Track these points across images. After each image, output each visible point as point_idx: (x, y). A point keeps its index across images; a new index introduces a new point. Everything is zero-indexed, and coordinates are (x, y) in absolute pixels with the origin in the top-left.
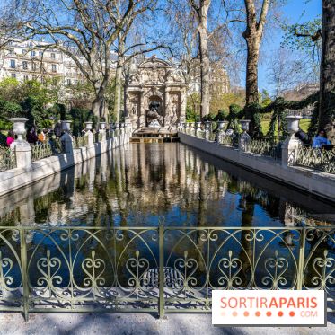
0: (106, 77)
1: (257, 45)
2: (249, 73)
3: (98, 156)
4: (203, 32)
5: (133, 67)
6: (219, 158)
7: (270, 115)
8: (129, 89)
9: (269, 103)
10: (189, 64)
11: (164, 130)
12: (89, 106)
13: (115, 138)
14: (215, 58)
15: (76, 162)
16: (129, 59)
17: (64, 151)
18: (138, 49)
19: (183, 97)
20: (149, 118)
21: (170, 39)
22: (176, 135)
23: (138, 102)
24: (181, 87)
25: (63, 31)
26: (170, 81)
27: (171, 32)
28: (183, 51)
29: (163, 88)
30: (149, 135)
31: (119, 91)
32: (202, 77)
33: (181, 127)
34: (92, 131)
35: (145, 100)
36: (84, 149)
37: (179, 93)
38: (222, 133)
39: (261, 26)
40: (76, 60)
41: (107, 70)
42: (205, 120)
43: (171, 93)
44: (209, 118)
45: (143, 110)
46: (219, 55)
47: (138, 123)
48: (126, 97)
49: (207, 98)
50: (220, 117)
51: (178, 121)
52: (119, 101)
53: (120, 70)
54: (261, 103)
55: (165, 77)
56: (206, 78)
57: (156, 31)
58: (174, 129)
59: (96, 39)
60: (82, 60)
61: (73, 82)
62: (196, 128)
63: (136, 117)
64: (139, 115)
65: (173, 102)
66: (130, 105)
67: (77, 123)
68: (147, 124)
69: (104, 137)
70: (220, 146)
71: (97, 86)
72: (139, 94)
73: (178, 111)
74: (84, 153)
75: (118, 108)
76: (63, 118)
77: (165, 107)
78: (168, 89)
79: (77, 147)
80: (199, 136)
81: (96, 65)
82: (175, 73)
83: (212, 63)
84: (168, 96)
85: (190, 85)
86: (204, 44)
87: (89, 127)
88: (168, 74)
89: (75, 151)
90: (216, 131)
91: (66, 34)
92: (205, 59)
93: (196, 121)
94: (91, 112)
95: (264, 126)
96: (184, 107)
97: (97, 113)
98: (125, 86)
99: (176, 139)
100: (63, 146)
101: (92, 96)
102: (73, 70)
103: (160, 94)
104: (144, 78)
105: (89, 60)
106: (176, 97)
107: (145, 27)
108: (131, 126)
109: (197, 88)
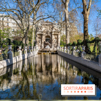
0: (28, 28)
1: (88, 17)
2: (85, 28)
3: (24, 60)
4: (67, 12)
5: (39, 24)
6: (73, 61)
7: (94, 44)
8: (37, 33)
9: (93, 39)
10: (61, 24)
11: (51, 49)
12: (21, 40)
13: (31, 53)
14: (71, 21)
15: (13, 62)
16: (38, 22)
17: (8, 58)
18: (41, 18)
19: (59, 36)
20: (45, 44)
21: (54, 14)
22: (56, 51)
23: (41, 38)
24: (58, 32)
25: (12, 10)
26: (54, 30)
27: (54, 12)
28: (59, 19)
29: (51, 33)
30: (45, 51)
31: (33, 34)
32: (66, 29)
33: (58, 48)
34: (21, 50)
35: (44, 37)
36: (17, 57)
37: (57, 35)
38: (75, 51)
39: (89, 10)
40: (16, 22)
41: (29, 26)
42: (67, 46)
43: (54, 35)
44: (69, 45)
45: (43, 41)
46: (73, 20)
47: (41, 46)
48: (36, 36)
49: (68, 37)
50: (74, 45)
51: (57, 46)
52: (33, 37)
53: (34, 26)
54: (90, 39)
55: (52, 29)
56: (68, 29)
57: (49, 11)
58: (55, 49)
59: (25, 14)
60: (19, 22)
61: (15, 30)
62: (64, 49)
63: (40, 44)
64: (42, 43)
65: (55, 38)
66: (38, 39)
67: (16, 46)
68: (45, 47)
69: (26, 52)
70: (74, 56)
71: (25, 31)
72: (41, 35)
73: (57, 42)
74: (18, 59)
75: (33, 41)
76: (10, 44)
77: (52, 40)
78: (53, 33)
79: (15, 56)
80: (65, 52)
81: (24, 23)
82: (56, 27)
83: (70, 23)
84: (53, 36)
85: (62, 32)
86: (67, 16)
87: (20, 48)
88: (53, 27)
89: (13, 58)
90: (72, 50)
91: (13, 12)
92: (68, 22)
93: (64, 46)
94: (22, 42)
95: (91, 48)
96: (59, 40)
97: (24, 42)
98: (36, 32)
99: (56, 53)
100: (8, 56)
101: (23, 35)
102: (15, 25)
103: (50, 35)
104: (43, 29)
105: (22, 22)
106: (56, 36)
107: (44, 9)
108: (38, 48)
109: (65, 33)
